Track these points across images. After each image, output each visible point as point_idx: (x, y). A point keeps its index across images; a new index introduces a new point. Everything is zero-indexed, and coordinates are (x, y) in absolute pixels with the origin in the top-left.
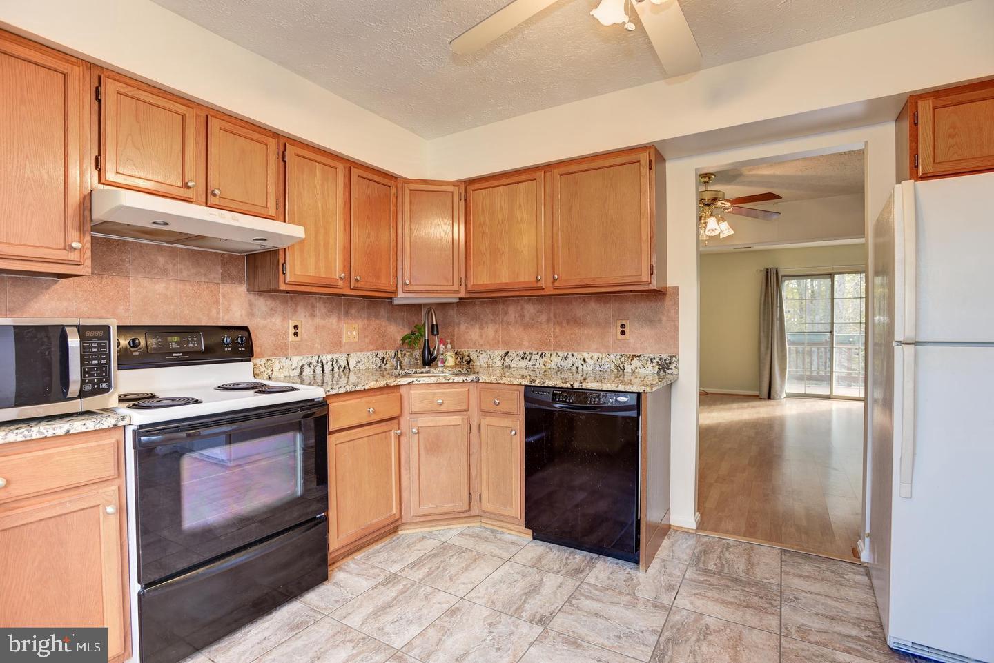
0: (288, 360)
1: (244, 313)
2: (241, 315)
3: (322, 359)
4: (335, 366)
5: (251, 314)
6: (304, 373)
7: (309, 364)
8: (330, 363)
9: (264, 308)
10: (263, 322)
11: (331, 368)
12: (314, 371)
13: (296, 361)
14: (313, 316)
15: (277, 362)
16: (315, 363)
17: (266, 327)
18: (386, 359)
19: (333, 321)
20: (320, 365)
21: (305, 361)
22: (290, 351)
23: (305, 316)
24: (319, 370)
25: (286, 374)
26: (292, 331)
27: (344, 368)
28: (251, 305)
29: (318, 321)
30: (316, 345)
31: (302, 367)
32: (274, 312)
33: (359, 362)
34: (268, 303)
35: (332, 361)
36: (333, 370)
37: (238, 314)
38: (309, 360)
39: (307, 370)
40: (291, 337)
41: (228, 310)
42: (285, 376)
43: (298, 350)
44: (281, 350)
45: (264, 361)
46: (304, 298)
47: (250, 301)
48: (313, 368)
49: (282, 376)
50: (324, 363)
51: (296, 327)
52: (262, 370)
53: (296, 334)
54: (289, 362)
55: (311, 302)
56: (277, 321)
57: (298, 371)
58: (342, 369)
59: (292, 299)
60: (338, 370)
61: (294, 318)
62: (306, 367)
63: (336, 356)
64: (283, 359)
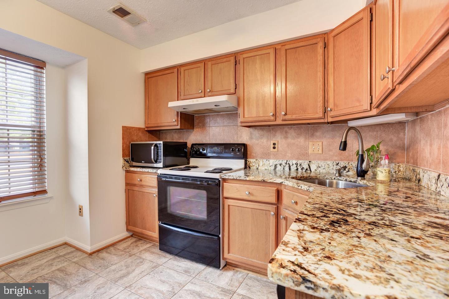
0: (267, 161)
1: (248, 138)
2: (247, 139)
3: (289, 162)
4: (299, 167)
5: (251, 138)
6: (277, 169)
7: (280, 165)
8: (295, 166)
9: (257, 135)
10: (257, 142)
11: (296, 168)
12: (284, 169)
13: (272, 162)
14: (286, 138)
15: (261, 161)
16: (284, 164)
17: (258, 144)
18: (348, 167)
19: (301, 141)
20: (288, 165)
21: (277, 162)
22: (272, 157)
23: (281, 138)
24: (287, 169)
25: (266, 168)
26: (272, 146)
27: (307, 169)
28: (251, 134)
29: (290, 140)
30: (288, 154)
31: (276, 166)
32: (262, 137)
33: (320, 167)
34: (259, 132)
35: (297, 164)
36: (297, 170)
37: (245, 138)
38: (280, 162)
39: (279, 168)
40: (272, 149)
41: (241, 137)
42: (265, 169)
43: (276, 157)
44: (266, 156)
45: (254, 160)
46: (281, 128)
47: (250, 132)
48: (283, 167)
49: (264, 168)
50: (291, 164)
51: (274, 144)
52: (254, 164)
53: (274, 148)
54: (268, 162)
55: (285, 130)
56: (264, 140)
57: (273, 168)
58: (304, 170)
59: (273, 129)
60: (301, 170)
61: (274, 139)
62: (278, 166)
63: (299, 162)
64: (265, 160)
